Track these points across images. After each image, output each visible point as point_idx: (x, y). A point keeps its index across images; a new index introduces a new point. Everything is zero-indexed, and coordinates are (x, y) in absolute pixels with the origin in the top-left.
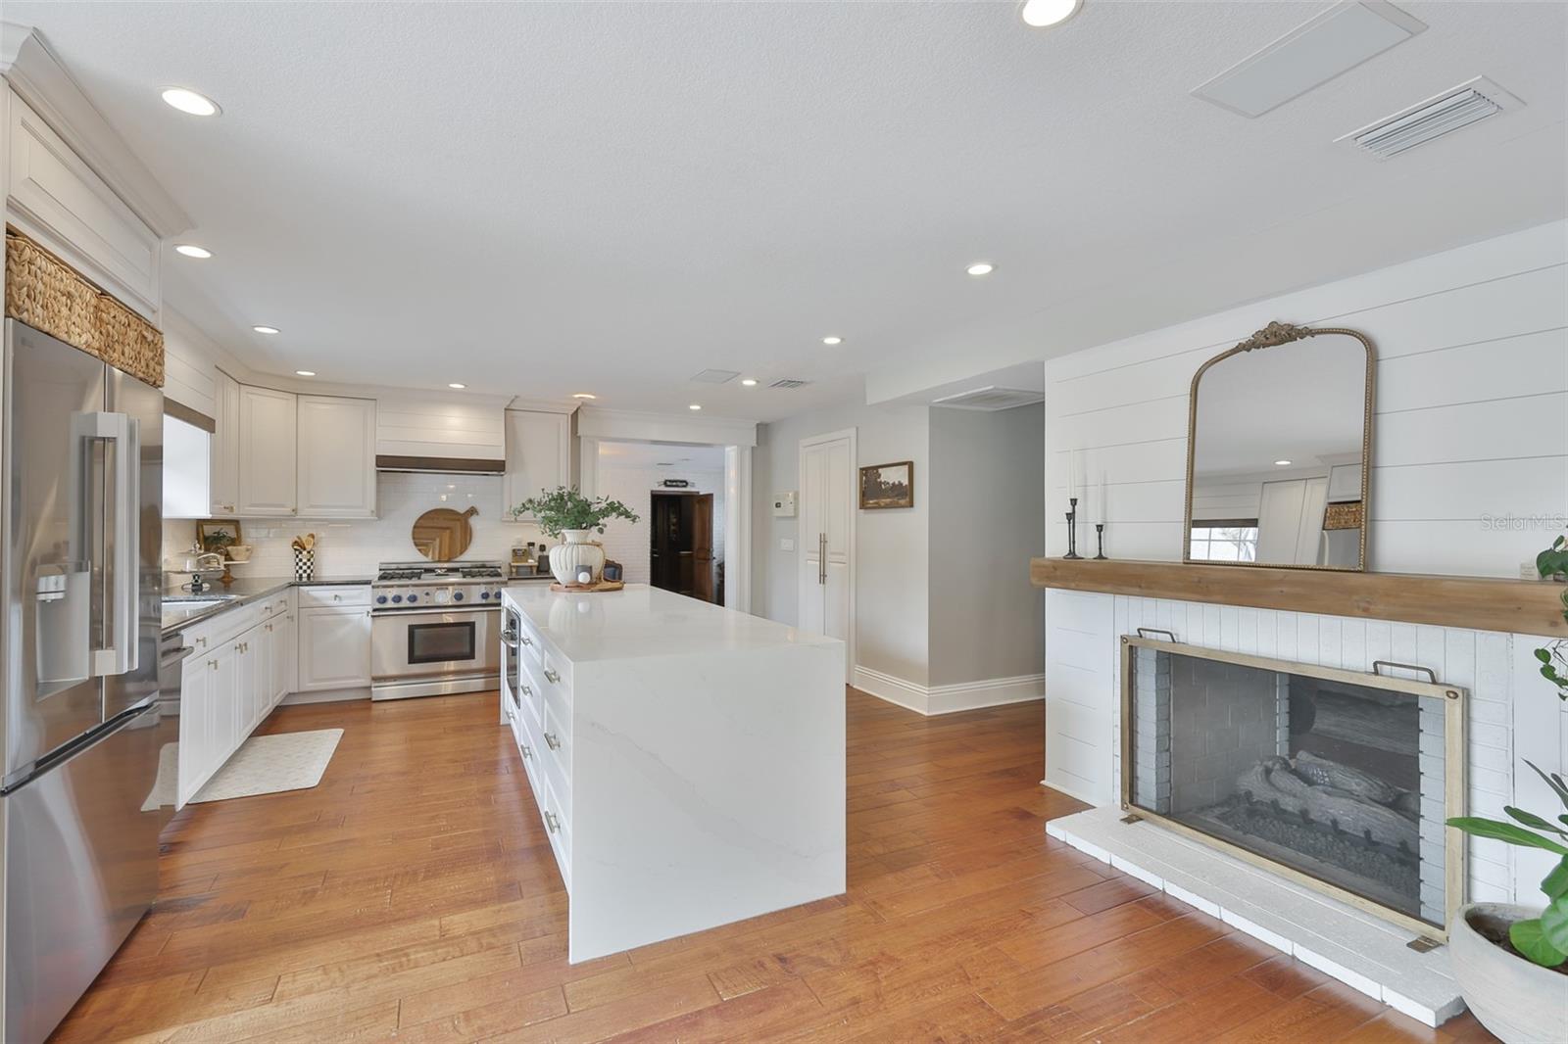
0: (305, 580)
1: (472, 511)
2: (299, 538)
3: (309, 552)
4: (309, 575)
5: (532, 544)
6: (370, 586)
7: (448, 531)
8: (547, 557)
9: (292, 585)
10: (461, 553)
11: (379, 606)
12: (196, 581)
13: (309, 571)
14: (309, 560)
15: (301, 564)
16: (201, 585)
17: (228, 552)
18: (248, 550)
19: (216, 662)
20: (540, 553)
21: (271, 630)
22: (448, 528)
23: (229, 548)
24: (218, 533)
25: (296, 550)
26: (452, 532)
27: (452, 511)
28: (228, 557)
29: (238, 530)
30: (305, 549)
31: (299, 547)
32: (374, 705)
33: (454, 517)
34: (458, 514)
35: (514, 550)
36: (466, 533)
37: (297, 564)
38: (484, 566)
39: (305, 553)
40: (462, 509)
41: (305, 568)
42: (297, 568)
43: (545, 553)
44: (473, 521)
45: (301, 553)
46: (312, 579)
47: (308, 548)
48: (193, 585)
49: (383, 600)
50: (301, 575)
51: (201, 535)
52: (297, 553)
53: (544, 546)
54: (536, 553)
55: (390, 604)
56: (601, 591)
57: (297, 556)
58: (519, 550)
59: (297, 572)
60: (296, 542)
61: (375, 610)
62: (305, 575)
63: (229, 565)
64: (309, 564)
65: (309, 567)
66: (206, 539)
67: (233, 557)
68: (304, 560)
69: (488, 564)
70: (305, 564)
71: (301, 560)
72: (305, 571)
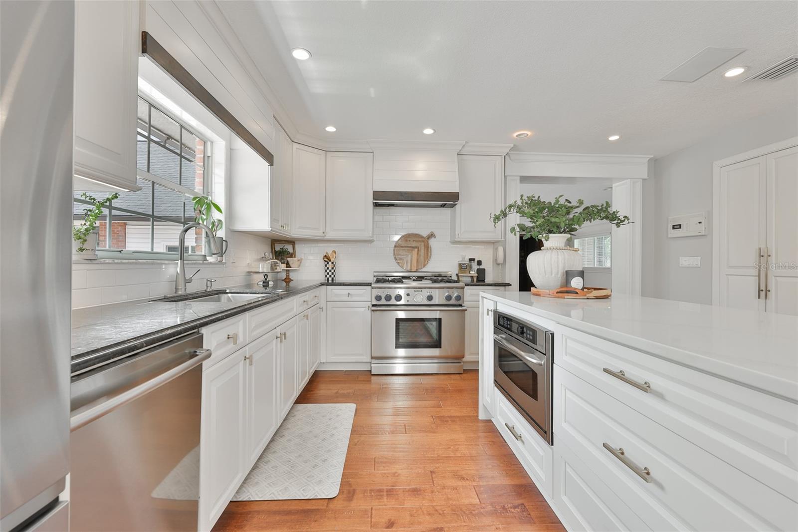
0: (330, 281)
1: (432, 235)
2: (327, 253)
3: (333, 263)
4: (333, 278)
5: (473, 260)
6: (370, 287)
7: (416, 249)
8: (484, 270)
9: (322, 284)
10: (424, 267)
11: (375, 302)
12: (266, 279)
13: (333, 276)
14: (333, 268)
15: (328, 271)
16: (268, 282)
17: (288, 261)
18: (299, 261)
19: (251, 357)
20: (478, 267)
21: (307, 319)
22: (416, 247)
23: (289, 259)
24: (283, 249)
25: (325, 261)
26: (418, 251)
27: (419, 235)
28: (288, 265)
29: (294, 248)
30: (330, 261)
31: (327, 259)
32: (373, 378)
33: (420, 239)
34: (422, 237)
35: (460, 264)
36: (428, 250)
37: (326, 271)
38: (440, 276)
39: (330, 263)
40: (425, 234)
41: (330, 273)
42: (326, 273)
43: (481, 267)
44: (432, 242)
45: (328, 263)
46: (334, 282)
47: (332, 260)
48: (264, 282)
49: (378, 298)
50: (328, 278)
51: (274, 250)
52: (326, 263)
53: (481, 261)
54: (475, 267)
55: (383, 302)
56: (597, 298)
57: (326, 266)
58: (463, 264)
59: (326, 276)
60: (325, 256)
61: (373, 305)
62: (330, 279)
63: (289, 270)
64: (333, 271)
65: (333, 274)
66: (276, 252)
67: (291, 265)
68: (330, 269)
69: (443, 274)
70: (330, 271)
71: (328, 268)
72: (330, 276)
